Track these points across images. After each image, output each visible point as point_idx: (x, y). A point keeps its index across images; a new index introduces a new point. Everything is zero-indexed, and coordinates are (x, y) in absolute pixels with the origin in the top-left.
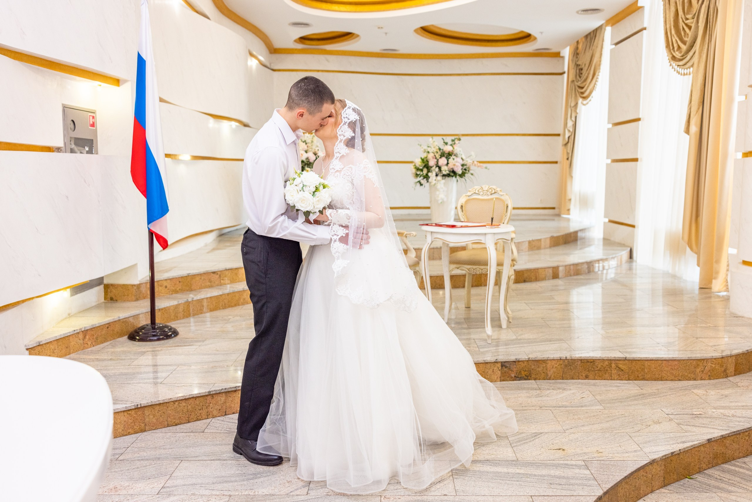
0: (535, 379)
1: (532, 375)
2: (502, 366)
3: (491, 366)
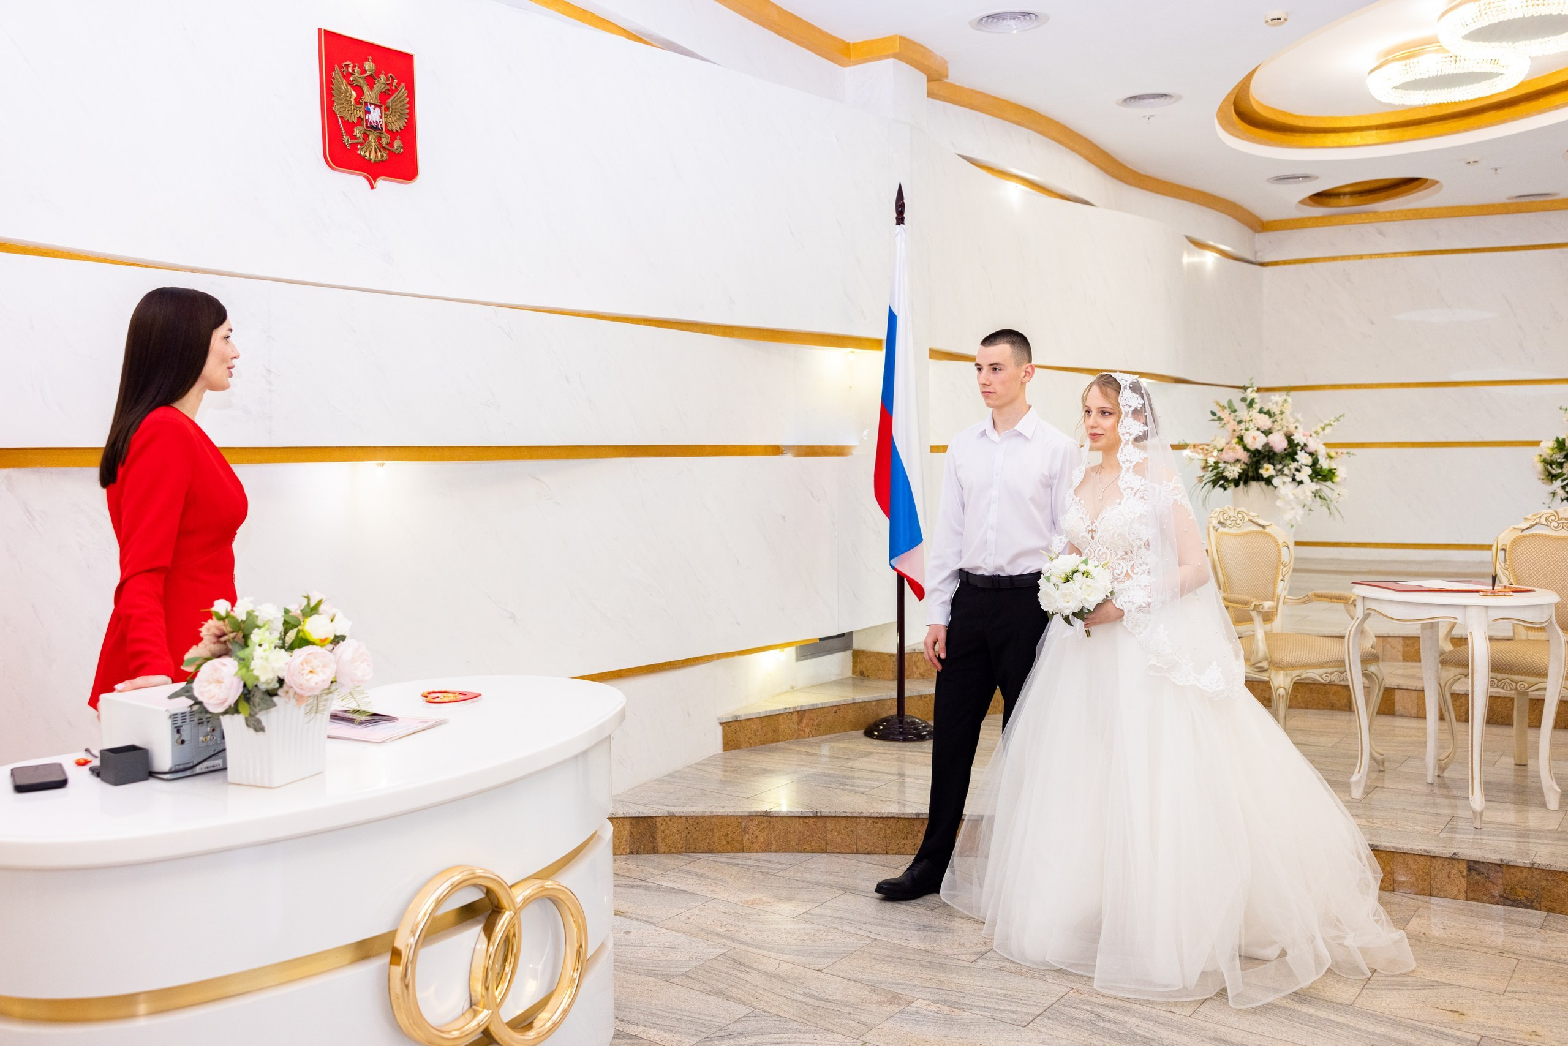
0: (1550, 910)
1: (1543, 900)
2: (1469, 869)
3: (1443, 865)
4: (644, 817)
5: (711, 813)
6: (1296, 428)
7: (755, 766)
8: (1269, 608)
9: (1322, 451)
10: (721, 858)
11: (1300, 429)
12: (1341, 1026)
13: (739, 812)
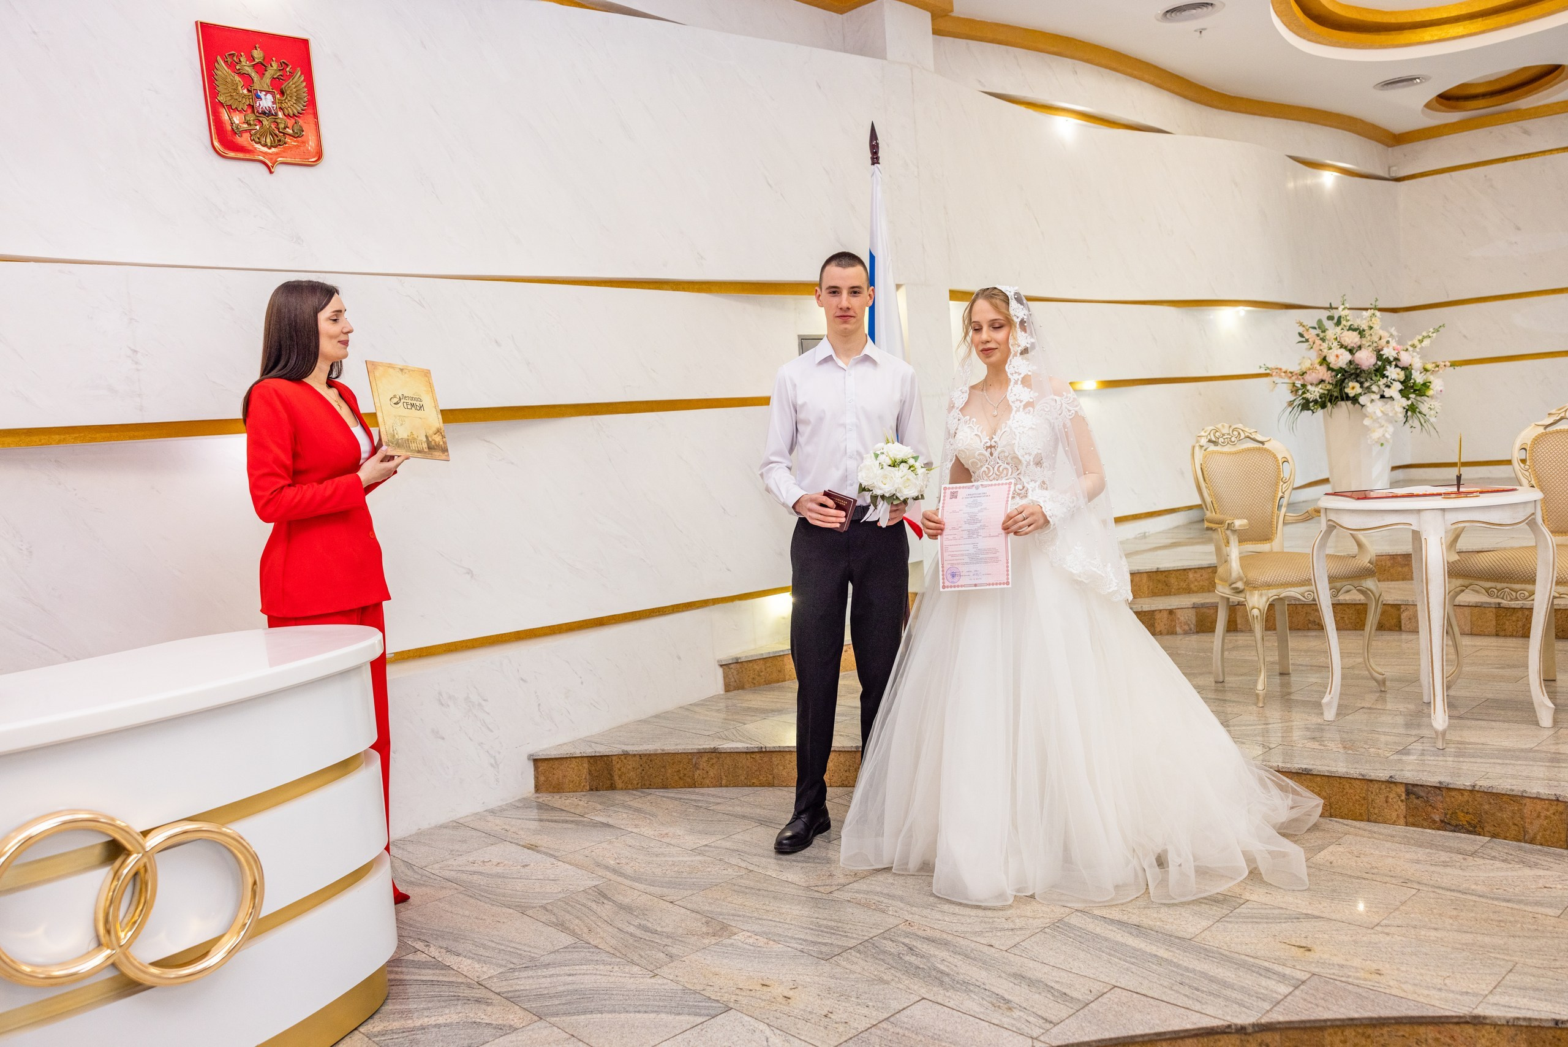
1: (1486, 824)
2: (1408, 793)
3: (1380, 789)
4: (601, 756)
5: (663, 750)
6: (1388, 342)
7: (743, 705)
8: (1240, 526)
9: (1417, 363)
10: (671, 793)
11: (1393, 343)
12: (1160, 961)
13: (688, 749)
